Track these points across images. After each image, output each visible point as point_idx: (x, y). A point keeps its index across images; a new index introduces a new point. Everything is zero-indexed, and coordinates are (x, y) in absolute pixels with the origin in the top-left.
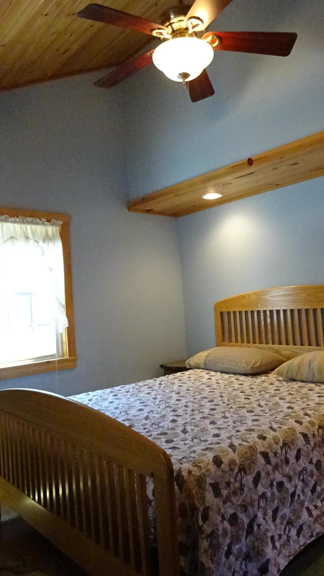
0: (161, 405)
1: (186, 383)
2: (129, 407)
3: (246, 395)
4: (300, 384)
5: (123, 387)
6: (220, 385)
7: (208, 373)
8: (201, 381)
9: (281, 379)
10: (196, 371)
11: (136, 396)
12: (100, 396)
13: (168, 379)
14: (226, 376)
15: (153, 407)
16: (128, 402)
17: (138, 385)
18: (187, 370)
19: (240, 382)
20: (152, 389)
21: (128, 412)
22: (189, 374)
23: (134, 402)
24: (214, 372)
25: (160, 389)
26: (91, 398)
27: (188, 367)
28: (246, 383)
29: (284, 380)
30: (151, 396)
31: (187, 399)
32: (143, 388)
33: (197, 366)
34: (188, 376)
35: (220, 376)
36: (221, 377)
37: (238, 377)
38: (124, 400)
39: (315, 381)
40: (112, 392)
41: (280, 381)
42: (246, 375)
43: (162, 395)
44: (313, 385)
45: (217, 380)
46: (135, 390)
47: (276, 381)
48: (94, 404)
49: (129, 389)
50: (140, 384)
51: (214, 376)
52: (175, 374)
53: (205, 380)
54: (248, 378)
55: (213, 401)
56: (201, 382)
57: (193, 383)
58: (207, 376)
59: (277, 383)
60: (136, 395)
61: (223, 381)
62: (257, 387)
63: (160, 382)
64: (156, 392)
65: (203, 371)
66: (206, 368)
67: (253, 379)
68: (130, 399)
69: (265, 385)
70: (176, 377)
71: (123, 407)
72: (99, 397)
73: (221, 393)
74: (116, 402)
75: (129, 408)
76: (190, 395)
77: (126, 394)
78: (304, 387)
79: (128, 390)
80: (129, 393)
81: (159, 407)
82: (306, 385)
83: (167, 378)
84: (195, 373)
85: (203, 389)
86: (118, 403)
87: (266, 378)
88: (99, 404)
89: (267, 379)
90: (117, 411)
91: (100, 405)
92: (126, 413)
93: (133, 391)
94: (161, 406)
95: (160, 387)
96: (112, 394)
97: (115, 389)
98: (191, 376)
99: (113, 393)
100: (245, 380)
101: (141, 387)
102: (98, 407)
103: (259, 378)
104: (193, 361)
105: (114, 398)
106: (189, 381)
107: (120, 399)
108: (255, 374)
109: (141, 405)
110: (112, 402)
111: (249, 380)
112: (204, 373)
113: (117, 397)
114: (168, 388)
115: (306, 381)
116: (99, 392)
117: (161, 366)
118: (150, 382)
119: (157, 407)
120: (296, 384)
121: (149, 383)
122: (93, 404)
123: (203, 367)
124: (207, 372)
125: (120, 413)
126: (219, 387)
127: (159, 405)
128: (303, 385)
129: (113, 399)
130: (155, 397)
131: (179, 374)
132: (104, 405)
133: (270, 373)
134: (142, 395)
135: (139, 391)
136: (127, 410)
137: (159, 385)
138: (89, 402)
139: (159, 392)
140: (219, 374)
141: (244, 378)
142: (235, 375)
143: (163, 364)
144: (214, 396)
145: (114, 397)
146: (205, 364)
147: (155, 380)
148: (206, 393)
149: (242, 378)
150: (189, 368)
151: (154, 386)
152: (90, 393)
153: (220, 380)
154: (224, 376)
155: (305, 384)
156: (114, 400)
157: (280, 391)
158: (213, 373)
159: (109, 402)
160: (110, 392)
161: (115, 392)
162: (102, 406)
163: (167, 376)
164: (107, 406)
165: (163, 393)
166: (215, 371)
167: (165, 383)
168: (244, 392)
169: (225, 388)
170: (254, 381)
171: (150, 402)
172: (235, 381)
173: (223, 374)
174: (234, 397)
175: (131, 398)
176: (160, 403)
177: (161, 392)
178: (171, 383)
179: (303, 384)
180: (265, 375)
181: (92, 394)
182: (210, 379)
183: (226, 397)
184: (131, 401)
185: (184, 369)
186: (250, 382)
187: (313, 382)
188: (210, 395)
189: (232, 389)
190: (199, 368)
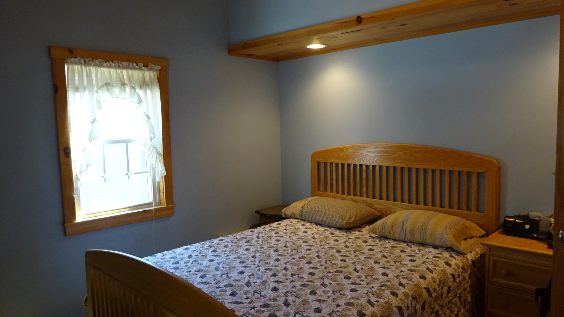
0: (261, 266)
1: (282, 237)
2: (229, 267)
3: (342, 256)
4: (392, 243)
5: (221, 240)
6: (316, 240)
7: (303, 225)
8: (298, 235)
9: (373, 235)
10: (292, 222)
11: (236, 253)
12: (199, 251)
13: (265, 230)
14: (321, 229)
15: (254, 269)
16: (227, 261)
17: (236, 238)
18: (284, 219)
19: (336, 238)
20: (250, 244)
21: (229, 275)
22: (285, 226)
23: (234, 261)
24: (309, 224)
25: (258, 244)
26: (191, 253)
27: (284, 216)
28: (341, 240)
29: (377, 237)
30: (250, 253)
31: (285, 258)
32: (241, 242)
33: (292, 216)
34: (285, 227)
35: (316, 229)
36: (316, 230)
37: (332, 230)
38: (223, 258)
39: (406, 241)
40: (210, 246)
41: (373, 238)
42: (340, 229)
43: (261, 252)
44: (404, 245)
45: (313, 234)
46: (233, 244)
47: (370, 238)
48: (194, 263)
49: (227, 242)
50: (238, 236)
51: (310, 228)
52: (271, 225)
53: (301, 234)
54: (343, 233)
55: (311, 263)
56: (297, 236)
57: (290, 237)
58: (303, 229)
59: (370, 241)
60: (234, 251)
61: (319, 236)
62: (352, 245)
63: (257, 235)
64: (255, 248)
65: (299, 222)
66: (302, 218)
67: (347, 234)
68: (230, 257)
69: (360, 242)
70: (272, 228)
71: (223, 267)
72: (198, 254)
73: (317, 252)
74: (217, 260)
75: (230, 270)
76: (288, 253)
77: (225, 249)
78: (396, 247)
79: (227, 244)
80: (227, 249)
81: (259, 270)
82: (398, 244)
83: (264, 229)
84: (291, 223)
85: (300, 246)
86: (218, 262)
87: (360, 233)
88: (200, 262)
89: (362, 235)
90: (218, 273)
91: (200, 264)
92: (227, 276)
93: (232, 246)
94: (261, 268)
95: (258, 241)
96: (211, 250)
97: (214, 242)
98: (288, 228)
99: (212, 248)
100: (340, 235)
101: (239, 240)
102: (198, 267)
103: (353, 233)
104: (288, 210)
105: (213, 255)
106: (285, 234)
107: (219, 256)
108: (349, 229)
109: (242, 266)
110: (211, 261)
111: (343, 235)
112: (300, 224)
113: (216, 254)
114: (266, 243)
115: (398, 239)
116: (198, 245)
117: (257, 212)
118: (248, 232)
119: (257, 269)
120: (388, 242)
121: (247, 236)
122: (193, 262)
123: (299, 218)
124: (303, 223)
125: (221, 277)
126: (315, 243)
127: (258, 266)
128: (395, 244)
129: (213, 256)
130: (255, 255)
131: (275, 224)
132: (204, 265)
133: (363, 227)
134: (241, 251)
135: (238, 246)
136: (228, 272)
137: (257, 239)
138: (188, 259)
139: (257, 248)
140: (314, 225)
141: (339, 233)
142: (330, 228)
143: (258, 210)
144: (311, 256)
145: (213, 253)
146: (301, 216)
147: (252, 231)
148: (303, 252)
149: (337, 232)
150: (285, 217)
151: (252, 239)
152: (188, 246)
153: (316, 234)
154: (319, 229)
155: (397, 243)
156: (214, 258)
157: (374, 252)
158: (308, 225)
159: (209, 261)
160: (209, 246)
161: (214, 246)
162: (203, 266)
163: (264, 226)
164: (207, 265)
165: (262, 249)
166: (311, 223)
167: (263, 236)
168: (340, 252)
169: (321, 245)
170: (349, 237)
171: (250, 261)
172: (330, 236)
173: (318, 226)
174: (331, 258)
175: (230, 255)
176: (260, 264)
177: (259, 249)
178: (268, 236)
179: (396, 243)
180: (359, 229)
181: (191, 247)
182: (305, 232)
183: (324, 257)
184: (230, 259)
185: (279, 218)
186: (345, 238)
187: (404, 242)
188: (308, 255)
189: (328, 247)
190: (294, 218)
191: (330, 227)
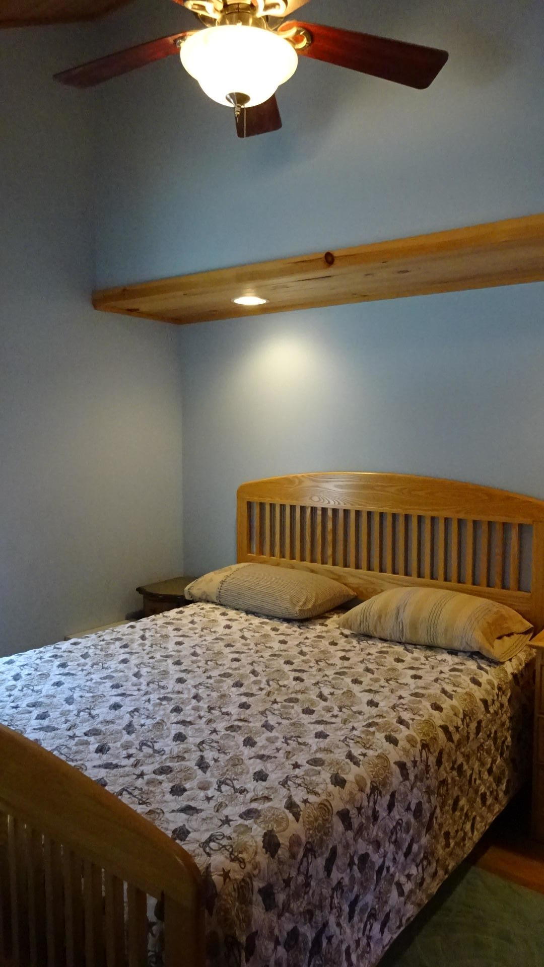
0: (151, 693)
1: (188, 636)
2: (93, 697)
3: (295, 670)
4: (380, 645)
5: (75, 644)
6: (248, 641)
7: (224, 614)
8: (215, 632)
9: (347, 632)
10: (203, 609)
11: (103, 668)
12: (34, 666)
13: (156, 624)
14: (256, 621)
15: (138, 700)
16: (88, 683)
17: (103, 640)
18: (188, 603)
19: (282, 638)
20: (129, 651)
21: (94, 713)
22: (191, 615)
23: (100, 683)
24: (235, 611)
25: (144, 650)
26: (18, 670)
27: (188, 597)
28: (290, 640)
29: (354, 636)
30: (129, 668)
31: (195, 677)
32: (112, 646)
33: (204, 597)
34: (190, 619)
35: (246, 620)
36: (247, 623)
37: (275, 623)
38: (81, 680)
39: (403, 641)
40: (55, 656)
41: (346, 636)
42: (288, 620)
43: (149, 666)
44: (399, 649)
45: (241, 630)
46: (98, 652)
47: (341, 638)
48: (25, 689)
49: (86, 648)
50: (107, 635)
51: (236, 620)
52: (166, 613)
53: (220, 630)
54: (295, 629)
55: (241, 685)
56: (214, 634)
57: (201, 636)
58: (222, 621)
59: (342, 642)
60: (101, 664)
61: (253, 634)
62: (312, 649)
63: (142, 633)
64: (138, 657)
65: (217, 609)
66: (221, 601)
67: (302, 631)
68: (93, 676)
69: (324, 644)
70: (168, 620)
71: (81, 697)
72: (31, 671)
73: (252, 664)
74: (68, 682)
75: (93, 702)
76: (199, 667)
77: (82, 661)
78: (387, 652)
79: (86, 651)
80: (88, 660)
81: (149, 700)
82: (390, 647)
83: (154, 622)
84: (201, 611)
85: (220, 653)
86: (71, 686)
87: (324, 628)
88: (36, 688)
89: (327, 632)
90: (71, 707)
91: (37, 692)
92: (90, 714)
93: (95, 654)
94: (152, 696)
95: (143, 645)
96: (57, 662)
97: (61, 648)
98: (196, 619)
99: (59, 659)
100: (289, 631)
101: (108, 644)
102: (33, 697)
103: (312, 629)
104: (195, 588)
105: (61, 672)
106: (192, 632)
107: (73, 674)
108: (303, 621)
109: (116, 693)
110: (58, 684)
111: (295, 631)
112: (218, 612)
113: (66, 670)
114: (158, 648)
115: (389, 639)
116: (31, 655)
117: (139, 590)
118: (124, 628)
119: (144, 698)
120: (373, 644)
121: (122, 635)
122: (23, 688)
123: (216, 601)
124: (223, 609)
125: (78, 715)
126: (246, 648)
127: (146, 693)
128: (384, 647)
129: (60, 674)
130: (139, 671)
131: (173, 613)
132: (44, 693)
133: (329, 618)
134: (113, 664)
135: (107, 655)
136: (90, 706)
137: (141, 641)
138: (14, 683)
139: (143, 657)
140: (243, 615)
141: (287, 627)
142: (270, 619)
143: (139, 586)
144: (241, 672)
145: (60, 668)
146: (219, 596)
147: (132, 627)
148: (227, 663)
149: (283, 627)
150: (191, 599)
151: (132, 641)
152: (13, 657)
153: (246, 630)
154: (252, 622)
155: (388, 645)
156: (63, 678)
157: (350, 661)
158: (232, 614)
159: (54, 685)
160: (53, 656)
161: (62, 656)
162: (42, 695)
163: (153, 617)
164: (50, 693)
165: (151, 661)
166: (237, 609)
167: (152, 636)
168: (292, 663)
169: (257, 652)
170: (304, 636)
171: (130, 683)
172: (273, 633)
173: (250, 616)
174: (276, 676)
175: (94, 673)
176: (149, 689)
177: (146, 659)
178: (162, 636)
179: (385, 645)
180: (321, 621)
181: (19, 659)
182: (228, 627)
183: (264, 674)
184: (94, 681)
185: (181, 602)
186: (297, 638)
187: (400, 643)
188: (235, 669)
189: (270, 654)
190: (208, 601)
191: (271, 617)
